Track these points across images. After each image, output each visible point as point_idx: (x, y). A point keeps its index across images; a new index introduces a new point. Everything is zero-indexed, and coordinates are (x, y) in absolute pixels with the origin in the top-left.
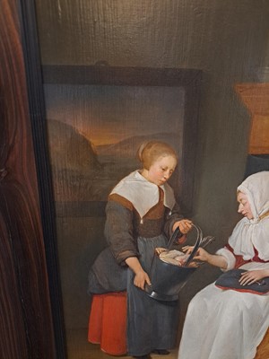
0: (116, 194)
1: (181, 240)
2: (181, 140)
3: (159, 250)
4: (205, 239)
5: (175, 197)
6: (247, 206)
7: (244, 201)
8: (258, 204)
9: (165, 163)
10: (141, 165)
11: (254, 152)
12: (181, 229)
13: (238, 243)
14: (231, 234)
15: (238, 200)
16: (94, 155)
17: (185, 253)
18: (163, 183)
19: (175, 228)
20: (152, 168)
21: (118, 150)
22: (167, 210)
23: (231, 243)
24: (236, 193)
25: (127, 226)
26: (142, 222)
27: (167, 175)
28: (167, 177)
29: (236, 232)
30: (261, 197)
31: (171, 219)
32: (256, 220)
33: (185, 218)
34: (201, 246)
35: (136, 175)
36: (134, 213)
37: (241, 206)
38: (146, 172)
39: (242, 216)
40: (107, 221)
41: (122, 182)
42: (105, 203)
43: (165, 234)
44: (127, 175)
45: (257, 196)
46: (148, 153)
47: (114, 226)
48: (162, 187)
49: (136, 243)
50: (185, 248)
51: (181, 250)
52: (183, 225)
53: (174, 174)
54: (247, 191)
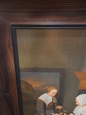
0: (39, 99)
1: (59, 111)
2: (59, 86)
3: (52, 113)
4: (66, 111)
5: (57, 100)
6: (79, 103)
7: (78, 102)
8: (82, 102)
9: (54, 91)
10: (47, 92)
11: (81, 89)
12: (59, 108)
13: (76, 112)
14: (74, 110)
15: (76, 101)
16: (33, 89)
17: (60, 114)
18: (54, 97)
19: (57, 108)
20: (50, 93)
21: (40, 88)
22: (55, 103)
23: (74, 112)
24: (75, 100)
25: (43, 107)
26: (47, 106)
27: (55, 94)
28: (55, 95)
29: (75, 109)
30: (83, 100)
31: (56, 106)
32: (81, 106)
33: (60, 106)
34: (65, 113)
35: (46, 94)
36: (45, 104)
37: (77, 103)
38: (48, 93)
39: (77, 105)
40: (37, 106)
41: (41, 96)
42: (37, 101)
43: (54, 110)
44: (43, 94)
45: (82, 100)
46: (49, 89)
47: (39, 107)
48: (53, 98)
49: (45, 112)
50: (60, 113)
51: (59, 114)
52: (59, 107)
53: (57, 94)
54: (79, 99)
